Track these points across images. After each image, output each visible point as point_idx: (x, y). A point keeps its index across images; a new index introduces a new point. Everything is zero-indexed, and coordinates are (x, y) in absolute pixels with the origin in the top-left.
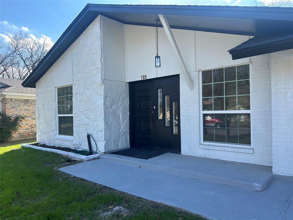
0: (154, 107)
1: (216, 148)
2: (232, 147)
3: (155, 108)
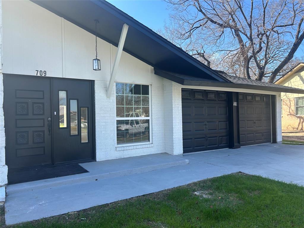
0: (55, 112)
1: (130, 148)
2: (141, 145)
3: (55, 114)
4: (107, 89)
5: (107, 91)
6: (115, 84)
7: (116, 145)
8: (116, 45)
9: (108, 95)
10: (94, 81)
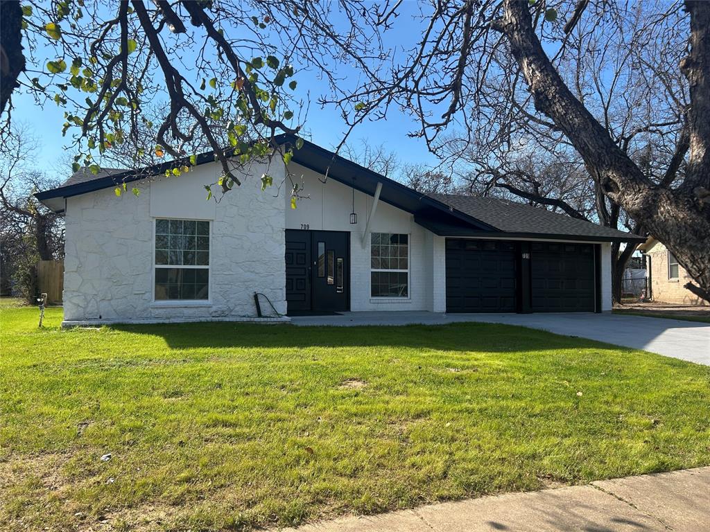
0: (315, 262)
3: (315, 264)
4: (362, 240)
5: (362, 242)
6: (370, 234)
7: (370, 298)
8: (373, 195)
9: (363, 247)
10: (349, 232)
